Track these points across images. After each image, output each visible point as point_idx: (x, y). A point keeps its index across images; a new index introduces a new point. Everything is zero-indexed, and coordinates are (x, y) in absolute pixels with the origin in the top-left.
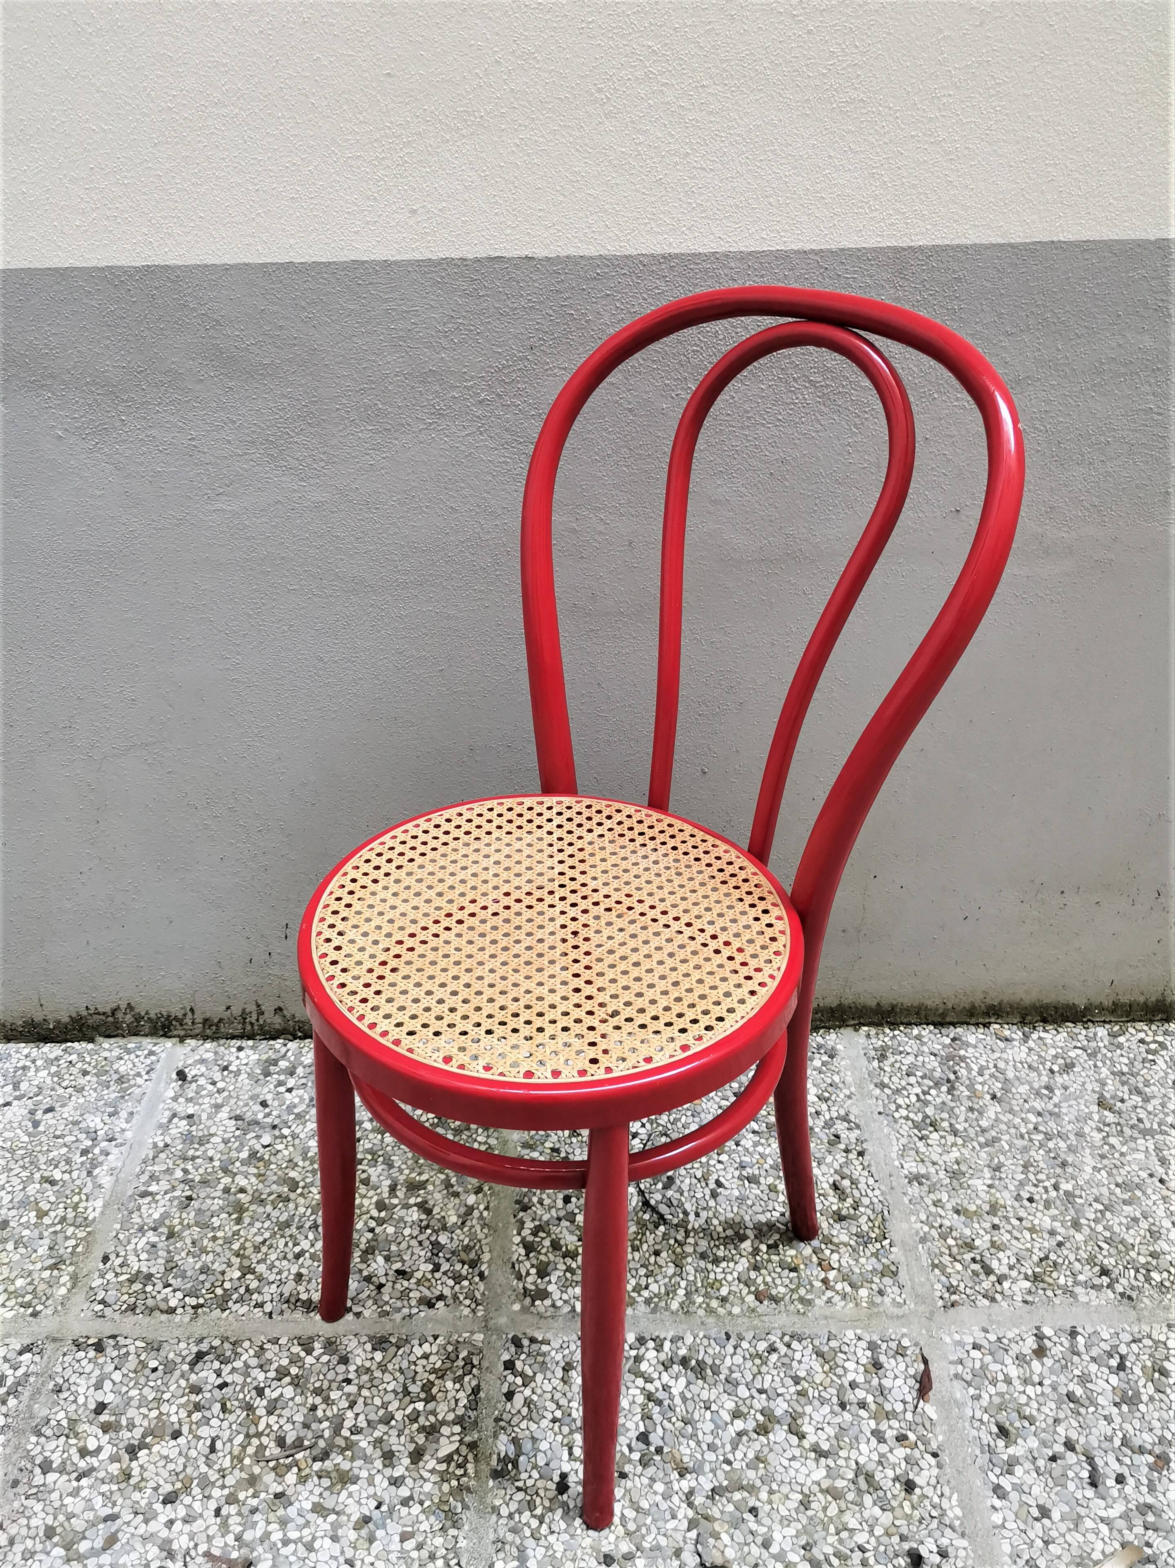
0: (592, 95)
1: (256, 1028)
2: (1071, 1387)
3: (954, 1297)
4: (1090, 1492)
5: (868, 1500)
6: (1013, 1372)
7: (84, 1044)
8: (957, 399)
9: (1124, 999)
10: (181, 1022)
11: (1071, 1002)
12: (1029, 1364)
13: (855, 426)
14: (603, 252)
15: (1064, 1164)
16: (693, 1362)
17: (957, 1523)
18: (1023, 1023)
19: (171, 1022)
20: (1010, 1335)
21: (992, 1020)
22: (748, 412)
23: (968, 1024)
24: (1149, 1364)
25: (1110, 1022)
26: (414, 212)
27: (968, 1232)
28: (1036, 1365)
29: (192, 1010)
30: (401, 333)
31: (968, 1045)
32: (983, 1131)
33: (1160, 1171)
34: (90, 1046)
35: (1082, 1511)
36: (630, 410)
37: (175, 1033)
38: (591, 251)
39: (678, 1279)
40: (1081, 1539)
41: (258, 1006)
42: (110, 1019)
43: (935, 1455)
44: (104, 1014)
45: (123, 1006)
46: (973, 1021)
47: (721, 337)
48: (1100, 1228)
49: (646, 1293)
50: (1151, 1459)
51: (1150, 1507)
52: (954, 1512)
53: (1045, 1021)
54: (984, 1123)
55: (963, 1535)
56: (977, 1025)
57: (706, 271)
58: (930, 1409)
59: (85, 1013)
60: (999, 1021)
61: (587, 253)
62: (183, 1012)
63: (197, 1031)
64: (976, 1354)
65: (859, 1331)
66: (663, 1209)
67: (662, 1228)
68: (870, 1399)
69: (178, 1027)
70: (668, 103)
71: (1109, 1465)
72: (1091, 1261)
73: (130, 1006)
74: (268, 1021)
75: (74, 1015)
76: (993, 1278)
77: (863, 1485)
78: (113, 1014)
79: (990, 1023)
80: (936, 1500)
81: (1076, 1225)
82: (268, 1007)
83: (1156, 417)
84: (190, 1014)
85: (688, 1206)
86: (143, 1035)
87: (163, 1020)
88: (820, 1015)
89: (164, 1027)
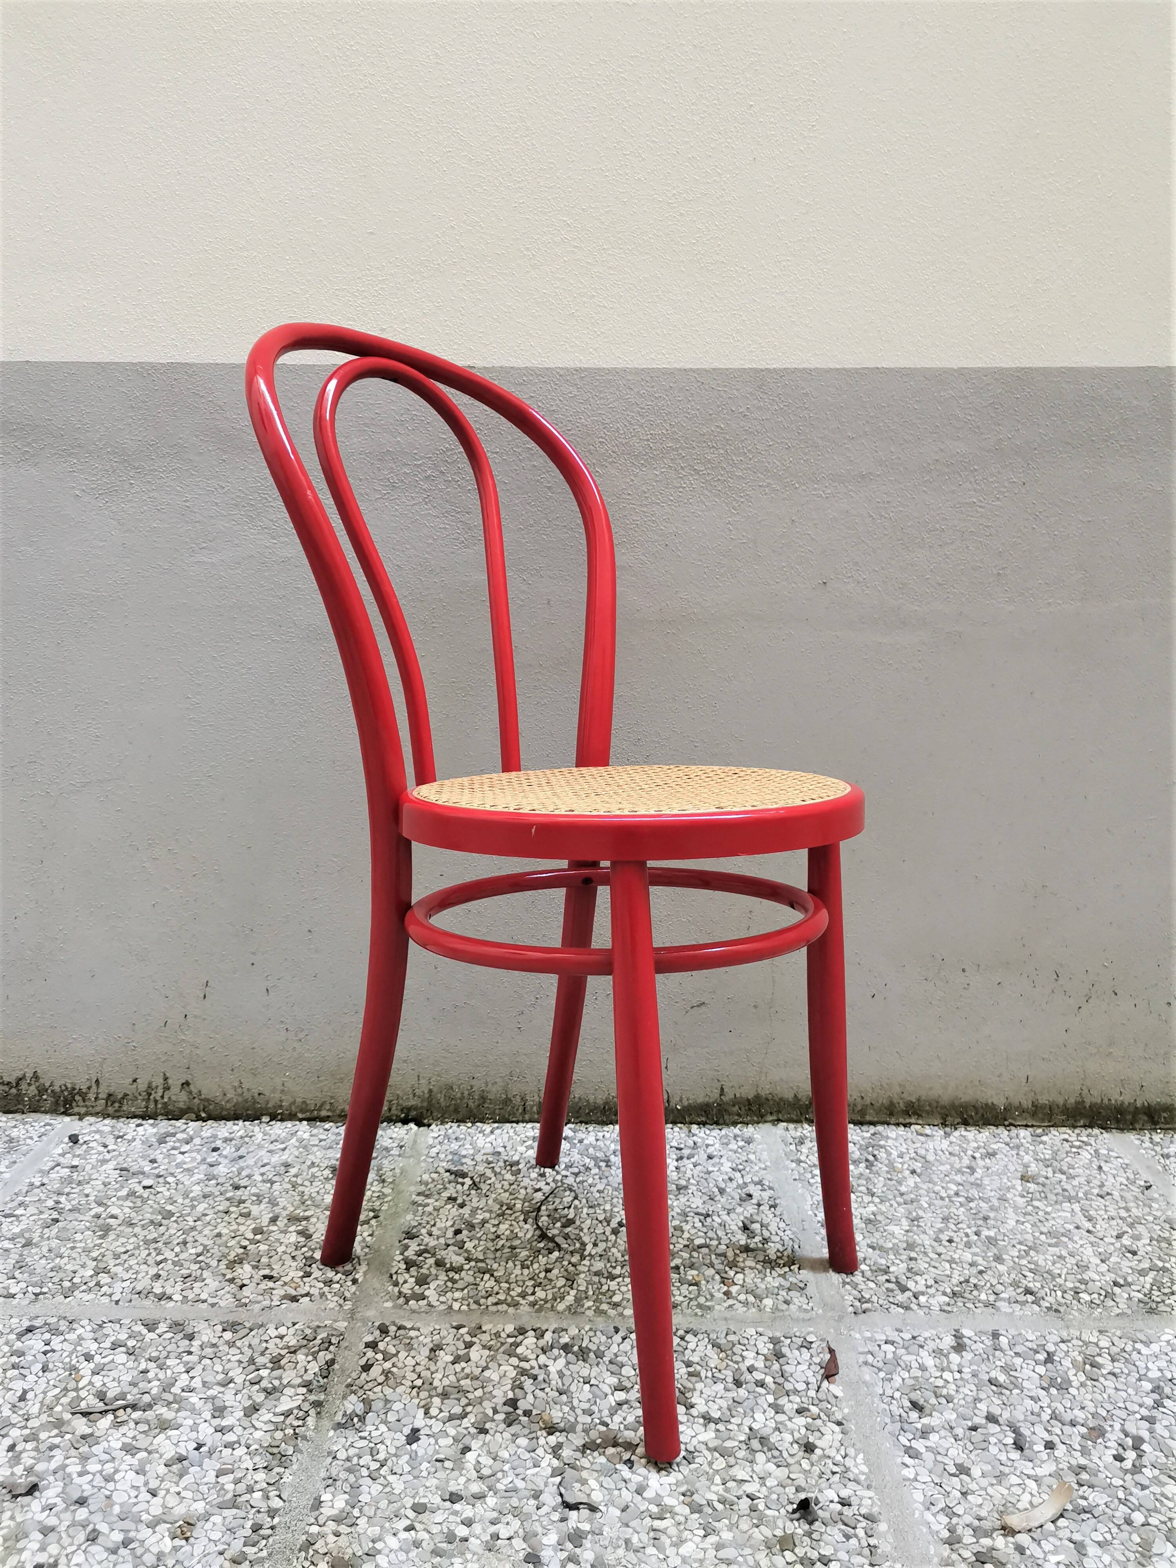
0: (522, 252)
1: (159, 1106)
2: (993, 1374)
3: (865, 1306)
4: (1015, 1455)
5: (760, 1457)
6: (930, 1362)
8: (815, 489)
9: (1043, 1100)
10: (84, 1096)
11: (990, 1101)
12: (946, 1356)
13: (734, 508)
14: (529, 365)
15: (986, 1219)
16: (576, 1348)
17: (862, 1477)
18: (944, 1124)
19: (73, 1097)
20: (927, 1334)
21: (913, 1120)
22: (645, 493)
23: (888, 1124)
24: (1080, 1359)
25: (1032, 1126)
27: (883, 1262)
28: (954, 1358)
29: (97, 1081)
30: (367, 421)
31: (888, 1138)
32: (902, 1194)
33: (1088, 1225)
35: (1007, 1470)
36: (549, 488)
37: (76, 1110)
38: (519, 363)
39: (568, 1289)
40: (1005, 1492)
41: (166, 1079)
42: (14, 1091)
43: (839, 1424)
44: (8, 1083)
45: (29, 1075)
46: (893, 1120)
47: (622, 432)
48: (1024, 1262)
49: (531, 1298)
50: (1084, 1430)
51: (1083, 1468)
52: (858, 1466)
53: (966, 1123)
54: (903, 1189)
55: (869, 1487)
56: (898, 1125)
57: (609, 381)
58: (836, 1389)
60: (920, 1122)
61: (516, 365)
62: (88, 1084)
63: (98, 1109)
64: (889, 1348)
65: (760, 1330)
66: (559, 1240)
67: (556, 1254)
68: (769, 1380)
69: (81, 1103)
70: (578, 260)
71: (1037, 1435)
72: (1015, 1284)
73: (36, 1076)
74: (174, 1098)
76: (908, 1294)
77: (755, 1444)
78: (18, 1084)
79: (910, 1124)
80: (839, 1458)
81: (998, 1259)
82: (175, 1082)
83: (979, 510)
84: (94, 1087)
85: (586, 1239)
86: (43, 1112)
87: (66, 1093)
88: (737, 1107)
89: (66, 1101)
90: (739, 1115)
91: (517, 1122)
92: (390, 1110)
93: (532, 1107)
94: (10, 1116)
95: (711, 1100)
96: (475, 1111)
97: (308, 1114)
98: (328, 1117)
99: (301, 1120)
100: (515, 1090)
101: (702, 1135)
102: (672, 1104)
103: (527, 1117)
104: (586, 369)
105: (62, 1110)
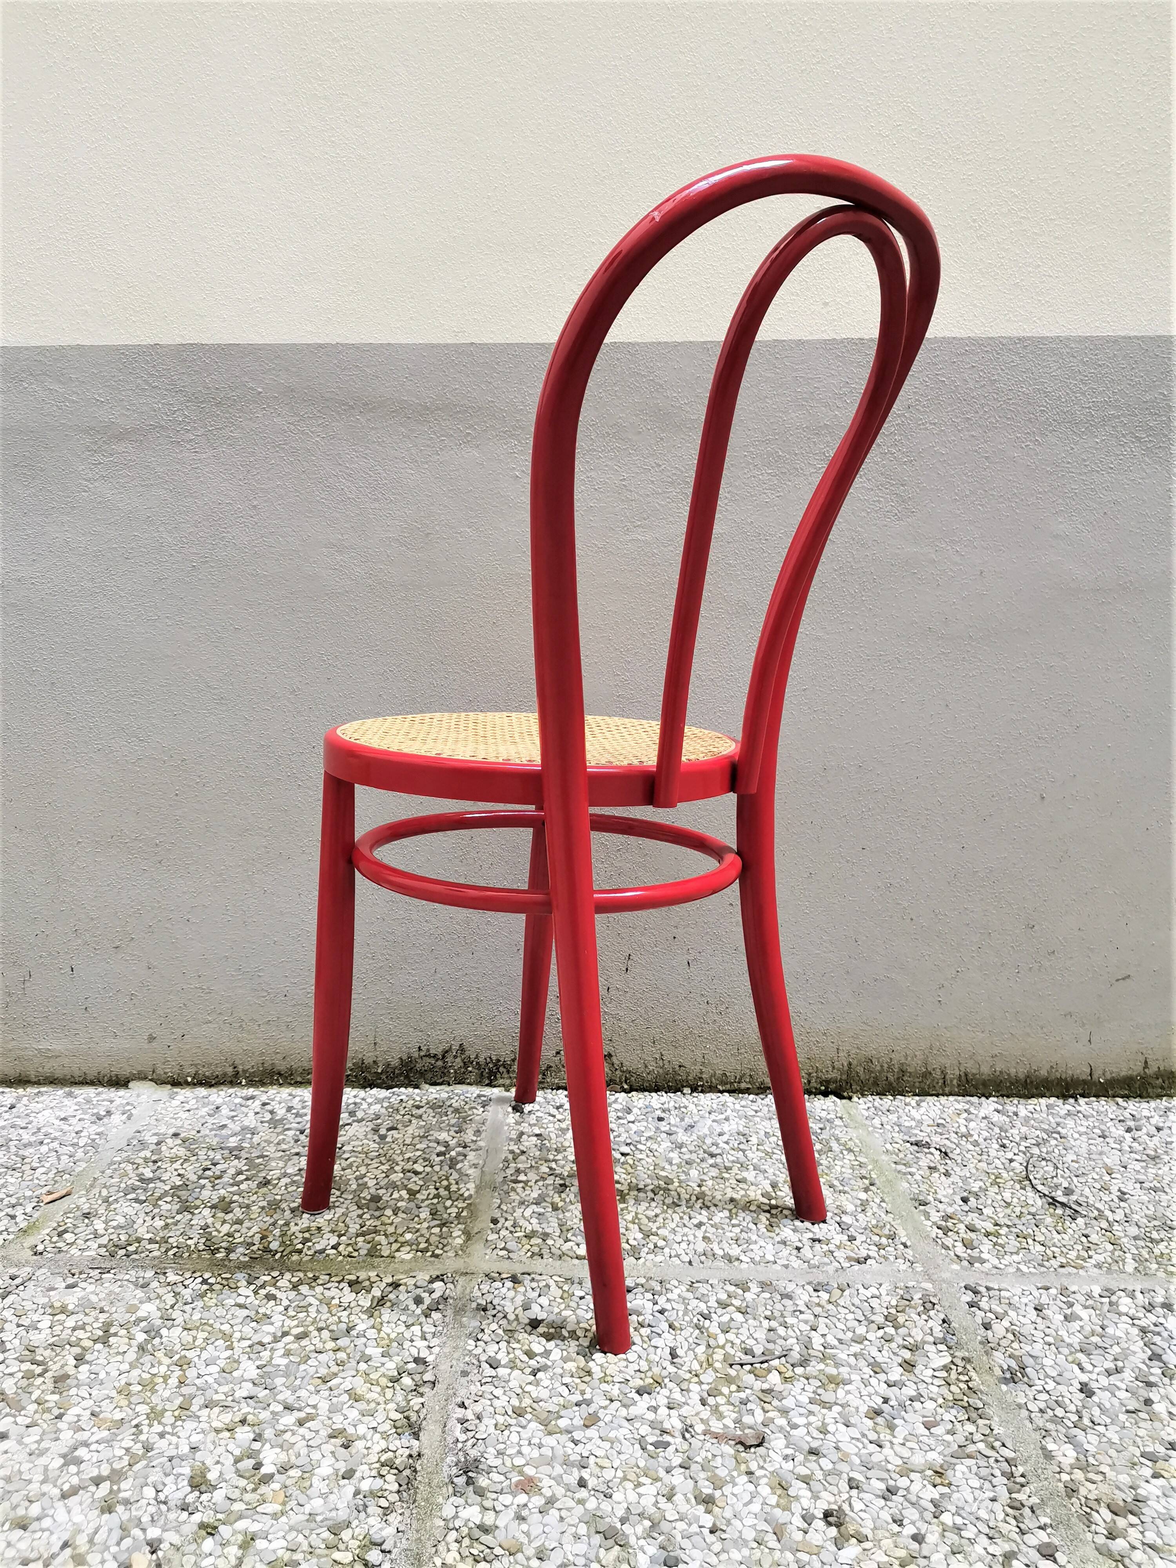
0: (968, 223)
7: (410, 1090)
10: (509, 1068)
14: (971, 335)
19: (498, 1069)
22: (1085, 460)
26: (826, 304)
30: (805, 395)
34: (417, 1091)
36: (987, 458)
37: (501, 1081)
39: (1121, 1253)
42: (440, 1063)
44: (435, 1056)
45: (455, 1047)
47: (1063, 400)
49: (1092, 1262)
57: (1053, 350)
59: (416, 1055)
61: (958, 335)
62: (512, 1056)
66: (1073, 1206)
67: (1081, 1220)
69: (505, 1073)
70: (1025, 230)
73: (462, 1048)
75: (405, 1057)
78: (444, 1057)
86: (469, 1084)
87: (491, 1065)
88: (1160, 1080)
89: (491, 1072)
90: (1162, 1088)
91: (937, 1095)
92: (809, 1082)
93: (951, 1081)
94: (438, 1088)
95: (1135, 1073)
96: (895, 1084)
97: (728, 1087)
98: (748, 1089)
99: (722, 1092)
100: (935, 1063)
101: (1132, 1107)
102: (1095, 1077)
103: (947, 1090)
104: (1029, 338)
105: (487, 1082)
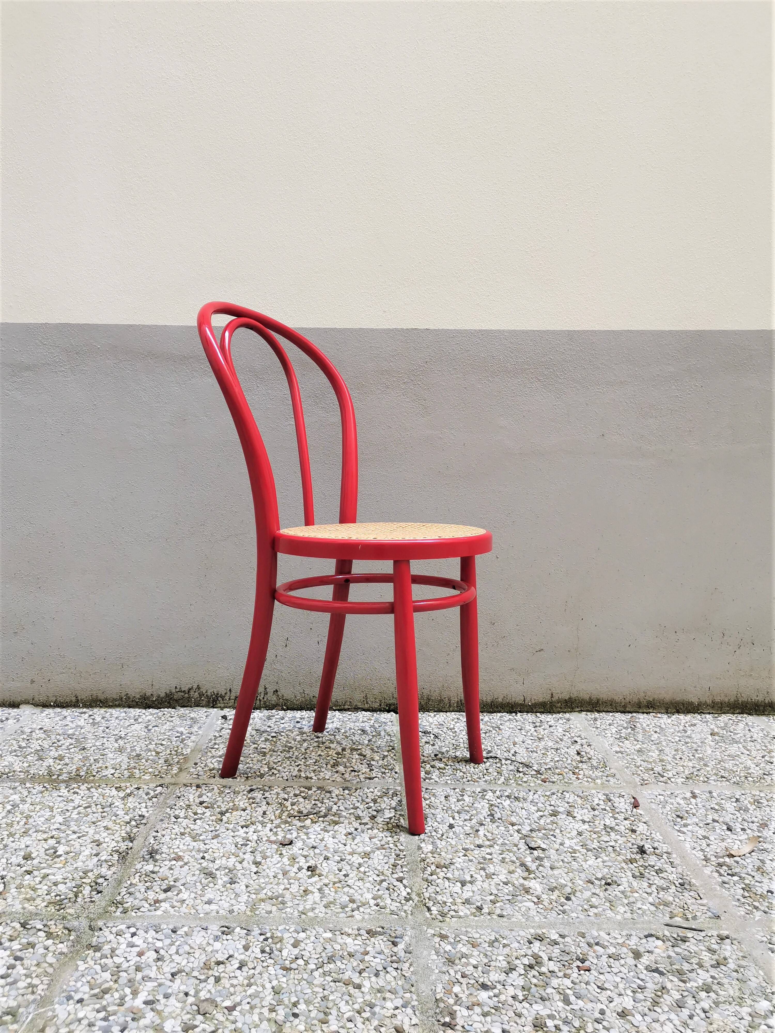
0: (454, 274)
1: (262, 703)
2: (712, 806)
3: (646, 782)
4: (729, 833)
5: (612, 834)
6: (682, 802)
7: (170, 709)
8: (598, 389)
9: (718, 699)
10: (223, 697)
11: (690, 701)
12: (689, 800)
13: (558, 398)
14: (456, 328)
15: (696, 750)
16: (513, 797)
17: (661, 840)
18: (667, 713)
19: (218, 698)
20: (678, 792)
21: (651, 711)
23: (638, 712)
24: (752, 801)
25: (712, 713)
26: (385, 312)
27: (650, 766)
28: (693, 800)
29: (230, 690)
31: (639, 718)
32: (652, 741)
33: (748, 753)
34: (173, 710)
35: (726, 838)
36: (465, 388)
37: (219, 705)
38: (451, 328)
40: (727, 845)
41: (266, 689)
42: (187, 695)
43: (645, 823)
44: (184, 691)
45: (195, 687)
46: (641, 711)
48: (719, 766)
50: (758, 824)
51: (760, 837)
52: (658, 836)
53: (678, 712)
54: (653, 739)
55: (664, 843)
56: (643, 713)
57: (496, 336)
58: (640, 811)
59: (174, 691)
60: (655, 711)
61: (450, 328)
62: (225, 691)
63: (231, 704)
64: (662, 797)
65: (598, 791)
68: (607, 808)
69: (221, 702)
71: (737, 827)
72: (716, 774)
73: (199, 688)
74: (269, 698)
75: (168, 692)
76: (665, 778)
77: (609, 830)
78: (189, 692)
79: (650, 713)
80: (648, 834)
81: (705, 765)
82: (270, 690)
83: (680, 399)
84: (229, 693)
86: (202, 706)
87: (214, 696)
88: (560, 704)
89: (214, 701)
90: (561, 708)
91: (446, 712)
92: (380, 705)
93: (454, 704)
94: (185, 708)
95: (546, 700)
96: (424, 706)
97: (338, 708)
98: (349, 709)
99: (335, 710)
100: (445, 695)
101: (543, 717)
102: (526, 702)
103: (451, 709)
104: (484, 330)
105: (212, 705)
